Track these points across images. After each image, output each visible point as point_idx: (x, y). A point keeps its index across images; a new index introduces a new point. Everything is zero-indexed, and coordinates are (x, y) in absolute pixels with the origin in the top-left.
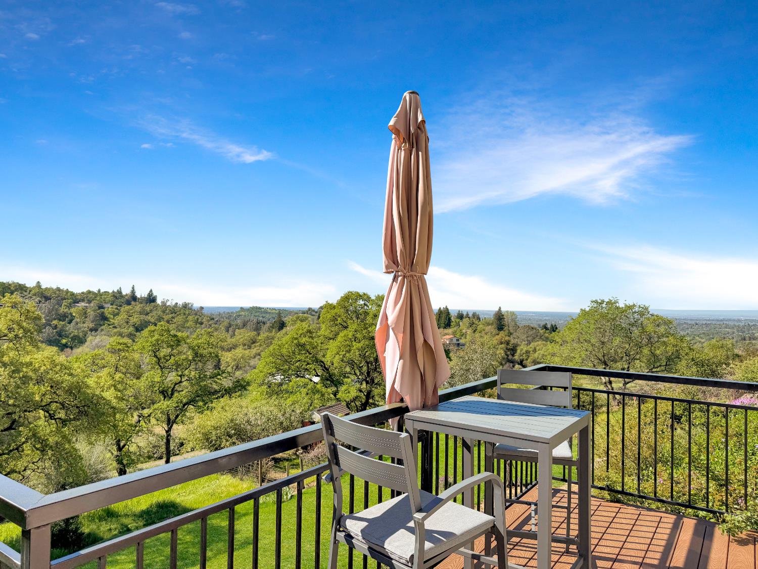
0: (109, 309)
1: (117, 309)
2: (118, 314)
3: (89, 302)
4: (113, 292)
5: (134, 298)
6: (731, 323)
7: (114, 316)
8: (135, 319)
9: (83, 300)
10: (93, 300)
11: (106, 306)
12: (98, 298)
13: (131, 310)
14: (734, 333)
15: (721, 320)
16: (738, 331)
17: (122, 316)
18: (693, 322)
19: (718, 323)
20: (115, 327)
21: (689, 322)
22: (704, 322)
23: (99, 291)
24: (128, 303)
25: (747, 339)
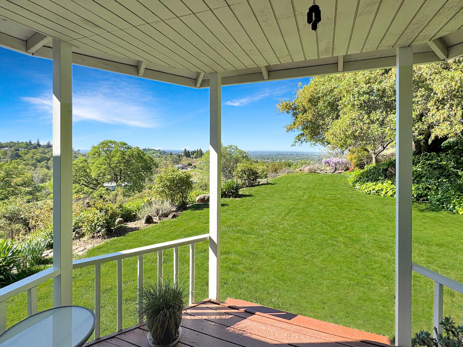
0: (22, 151)
1: (27, 151)
2: (27, 154)
3: (11, 147)
4: (26, 142)
5: (39, 145)
6: (315, 154)
7: (25, 155)
8: (38, 156)
9: (7, 147)
10: (13, 146)
11: (20, 149)
12: (16, 145)
13: (36, 151)
14: (316, 158)
15: (312, 153)
16: (317, 157)
17: (30, 155)
18: (302, 154)
19: (311, 154)
20: (25, 161)
21: (301, 154)
22: (306, 154)
23: (18, 142)
24: (35, 148)
25: (320, 160)
